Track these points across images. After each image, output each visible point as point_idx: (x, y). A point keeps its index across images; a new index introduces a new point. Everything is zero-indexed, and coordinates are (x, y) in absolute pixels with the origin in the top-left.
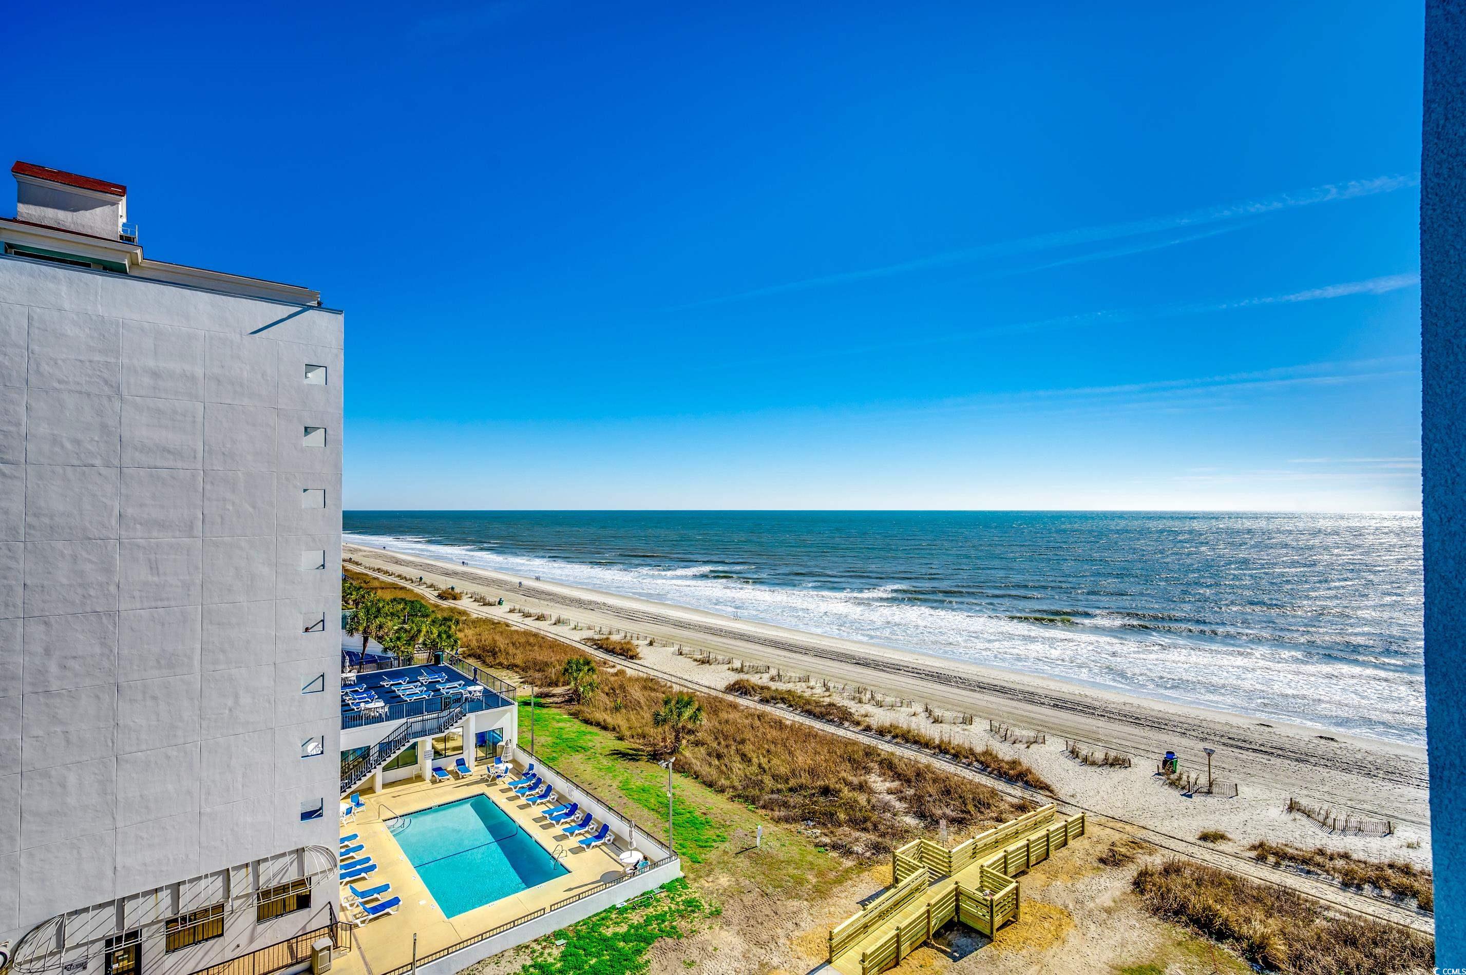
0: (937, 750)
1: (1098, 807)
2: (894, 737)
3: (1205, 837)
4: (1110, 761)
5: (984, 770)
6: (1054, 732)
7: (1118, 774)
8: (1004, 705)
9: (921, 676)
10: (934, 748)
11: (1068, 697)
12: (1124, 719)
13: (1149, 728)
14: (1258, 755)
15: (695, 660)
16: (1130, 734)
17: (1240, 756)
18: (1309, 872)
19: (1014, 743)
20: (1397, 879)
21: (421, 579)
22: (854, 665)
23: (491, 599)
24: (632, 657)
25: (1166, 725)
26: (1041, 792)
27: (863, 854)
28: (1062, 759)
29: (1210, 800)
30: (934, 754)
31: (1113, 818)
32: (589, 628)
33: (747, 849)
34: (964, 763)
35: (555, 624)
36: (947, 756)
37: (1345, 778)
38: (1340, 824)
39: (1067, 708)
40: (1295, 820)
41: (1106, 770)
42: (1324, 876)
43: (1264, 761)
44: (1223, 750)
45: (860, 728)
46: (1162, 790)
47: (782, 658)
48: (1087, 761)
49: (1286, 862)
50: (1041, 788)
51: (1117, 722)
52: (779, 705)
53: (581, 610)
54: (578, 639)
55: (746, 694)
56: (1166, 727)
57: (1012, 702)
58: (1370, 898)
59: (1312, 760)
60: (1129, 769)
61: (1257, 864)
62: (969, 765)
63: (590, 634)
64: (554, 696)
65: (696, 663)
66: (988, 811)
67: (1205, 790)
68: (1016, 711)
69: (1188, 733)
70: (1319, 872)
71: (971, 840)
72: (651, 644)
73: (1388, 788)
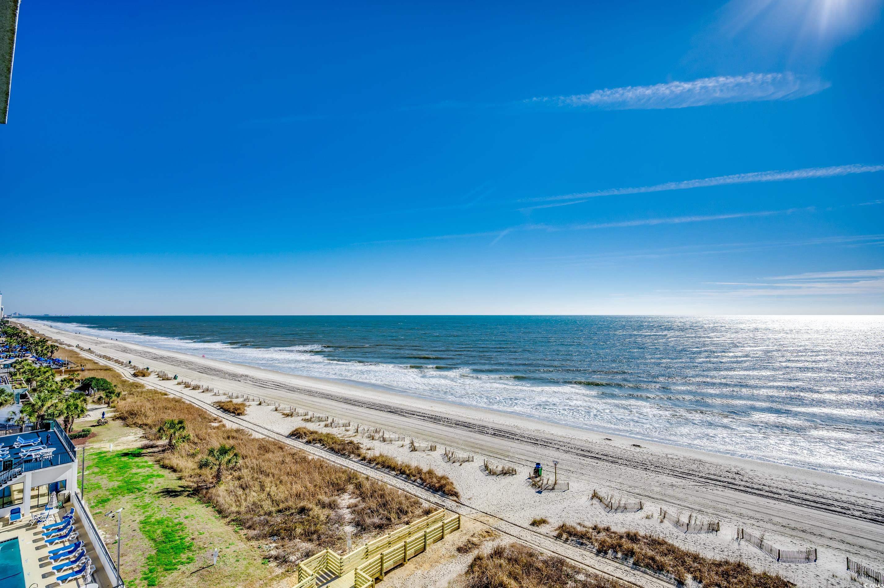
0: (399, 472)
1: (481, 506)
2: (377, 464)
3: (534, 524)
4: (504, 471)
5: (422, 484)
6: (483, 452)
7: (508, 479)
8: (464, 436)
9: (425, 418)
10: (398, 470)
11: (504, 428)
12: (529, 441)
13: (540, 446)
14: (593, 460)
15: (284, 414)
16: (528, 451)
17: (583, 462)
18: (582, 544)
19: (454, 462)
20: (627, 544)
21: (130, 362)
22: (387, 413)
23: (171, 375)
24: (239, 414)
25: (551, 443)
26: (451, 497)
27: (294, 562)
28: (479, 472)
29: (552, 494)
30: (396, 475)
31: (486, 514)
32: (225, 394)
33: (203, 568)
34: (412, 480)
35: (203, 392)
36: (404, 476)
37: (632, 473)
38: (615, 507)
39: (500, 436)
40: (592, 504)
41: (501, 477)
42: (589, 546)
43: (594, 464)
44: (575, 458)
45: (360, 458)
46: (527, 489)
47: (344, 410)
48: (492, 473)
49: (573, 538)
50: (452, 495)
51: (525, 443)
52: (316, 445)
53: (232, 381)
54: (209, 402)
55: (299, 438)
56: (550, 445)
57: (471, 433)
58: (610, 560)
59: (620, 461)
60: (514, 476)
61: (556, 540)
62: (414, 481)
63: (223, 399)
64: (157, 446)
65: (283, 416)
66: (405, 516)
67: (551, 488)
68: (469, 440)
69: (561, 448)
70: (588, 543)
71: (364, 546)
72: (260, 404)
73: (652, 477)
